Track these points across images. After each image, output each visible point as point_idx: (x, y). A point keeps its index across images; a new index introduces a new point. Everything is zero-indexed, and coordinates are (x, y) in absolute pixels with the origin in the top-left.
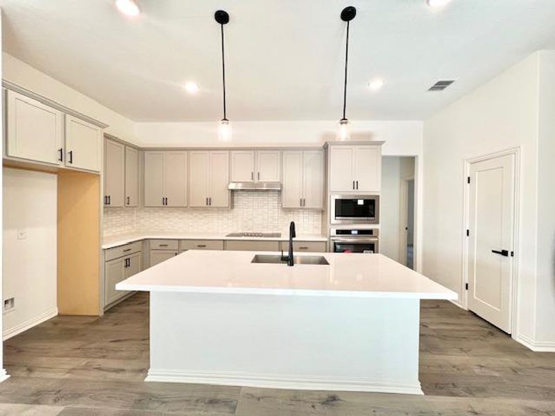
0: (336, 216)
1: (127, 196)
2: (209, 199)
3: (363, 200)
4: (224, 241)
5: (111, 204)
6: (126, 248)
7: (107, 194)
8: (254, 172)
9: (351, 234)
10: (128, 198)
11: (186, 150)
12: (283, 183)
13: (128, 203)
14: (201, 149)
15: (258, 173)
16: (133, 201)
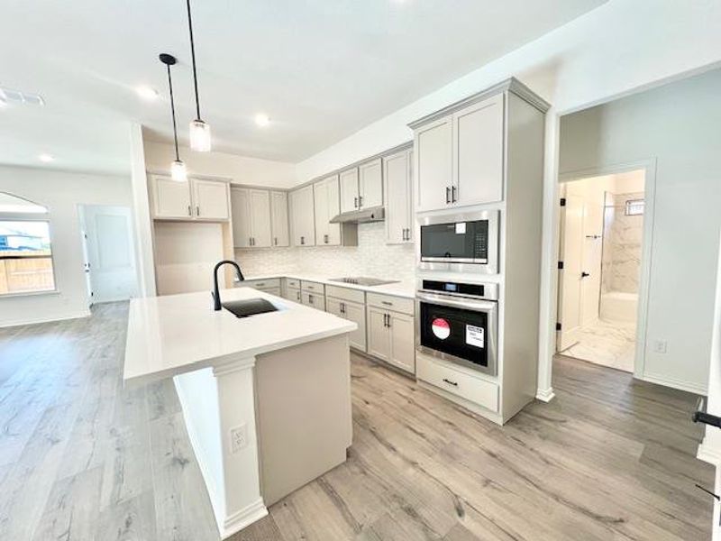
0: (422, 256)
1: (274, 236)
2: (326, 236)
3: (464, 225)
4: (324, 285)
5: (257, 245)
6: (260, 282)
7: (253, 237)
8: (357, 197)
9: (445, 290)
10: (276, 240)
11: (311, 183)
12: (385, 207)
13: (276, 243)
14: (321, 179)
15: (360, 198)
16: (283, 241)
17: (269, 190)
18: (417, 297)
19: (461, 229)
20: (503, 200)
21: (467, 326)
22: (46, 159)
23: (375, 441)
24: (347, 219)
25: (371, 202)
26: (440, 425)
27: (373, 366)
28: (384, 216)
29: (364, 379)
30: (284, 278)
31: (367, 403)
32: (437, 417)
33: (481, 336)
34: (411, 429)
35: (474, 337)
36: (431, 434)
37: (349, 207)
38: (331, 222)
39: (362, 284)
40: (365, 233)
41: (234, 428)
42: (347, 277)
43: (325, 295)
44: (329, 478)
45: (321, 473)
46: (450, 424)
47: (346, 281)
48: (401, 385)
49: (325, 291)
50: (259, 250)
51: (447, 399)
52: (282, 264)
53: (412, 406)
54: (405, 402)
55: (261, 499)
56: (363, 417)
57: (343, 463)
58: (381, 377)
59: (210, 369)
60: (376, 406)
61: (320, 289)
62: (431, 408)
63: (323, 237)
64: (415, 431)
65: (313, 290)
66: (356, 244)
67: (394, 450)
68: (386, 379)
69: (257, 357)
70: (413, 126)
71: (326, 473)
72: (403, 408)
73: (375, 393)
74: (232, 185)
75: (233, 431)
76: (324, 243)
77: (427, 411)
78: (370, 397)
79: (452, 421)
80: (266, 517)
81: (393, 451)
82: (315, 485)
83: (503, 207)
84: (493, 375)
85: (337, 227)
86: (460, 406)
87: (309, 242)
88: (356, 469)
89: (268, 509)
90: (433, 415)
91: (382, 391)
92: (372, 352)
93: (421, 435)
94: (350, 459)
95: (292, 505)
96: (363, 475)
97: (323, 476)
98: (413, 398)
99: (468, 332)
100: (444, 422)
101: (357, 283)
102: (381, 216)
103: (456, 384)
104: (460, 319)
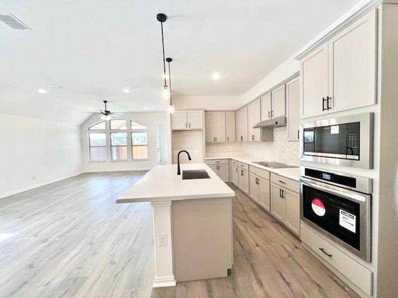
0: (304, 151)
1: (227, 136)
2: (253, 136)
3: (338, 127)
4: (249, 165)
5: (218, 141)
6: (218, 161)
7: (215, 137)
8: (270, 111)
9: (322, 179)
10: (228, 138)
11: (247, 105)
12: (287, 116)
13: (228, 140)
14: (251, 102)
15: (272, 111)
16: (232, 139)
17: (225, 111)
18: (301, 180)
19: (335, 130)
20: (376, 102)
21: (341, 210)
22: (145, 109)
23: (251, 272)
24: (265, 124)
25: (278, 113)
26: (309, 283)
27: (273, 222)
28: (286, 123)
29: (262, 229)
30: (231, 159)
31: (257, 245)
32: (308, 275)
33: (354, 221)
34: (281, 275)
35: (347, 222)
36: (296, 286)
37: (265, 118)
38: (254, 128)
39: (270, 167)
40: (278, 133)
41: (161, 234)
42: (262, 161)
43: (249, 171)
44: (213, 283)
45: (210, 278)
46: (318, 285)
47: (261, 163)
48: (288, 242)
49: (249, 169)
50: (220, 143)
51: (324, 265)
52: (232, 152)
53: (290, 260)
54: (285, 255)
55: (173, 276)
56: (250, 254)
57: (225, 278)
58: (275, 231)
59: (150, 203)
60: (263, 250)
61: (246, 168)
62: (307, 267)
63: (251, 136)
64: (284, 279)
65: (244, 168)
66: (272, 140)
67: (262, 285)
68: (279, 234)
69: (173, 201)
70: (299, 58)
71: (213, 279)
72: (281, 258)
73: (266, 241)
74: (205, 111)
75: (160, 235)
76: (251, 140)
77: (301, 267)
78: (261, 242)
79: (322, 285)
80: (174, 287)
81: (260, 285)
82: (204, 283)
83: (377, 110)
84: (365, 260)
85: (258, 130)
86: (335, 275)
87: (245, 139)
88: (230, 285)
89: (177, 283)
90: (306, 272)
91: (271, 241)
92: (273, 213)
93: (288, 284)
94: (229, 277)
95: (188, 287)
96: (232, 291)
97: (210, 279)
98: (293, 253)
99: (341, 216)
100: (313, 282)
101: (267, 166)
102: (284, 122)
103: (330, 256)
104: (334, 203)
